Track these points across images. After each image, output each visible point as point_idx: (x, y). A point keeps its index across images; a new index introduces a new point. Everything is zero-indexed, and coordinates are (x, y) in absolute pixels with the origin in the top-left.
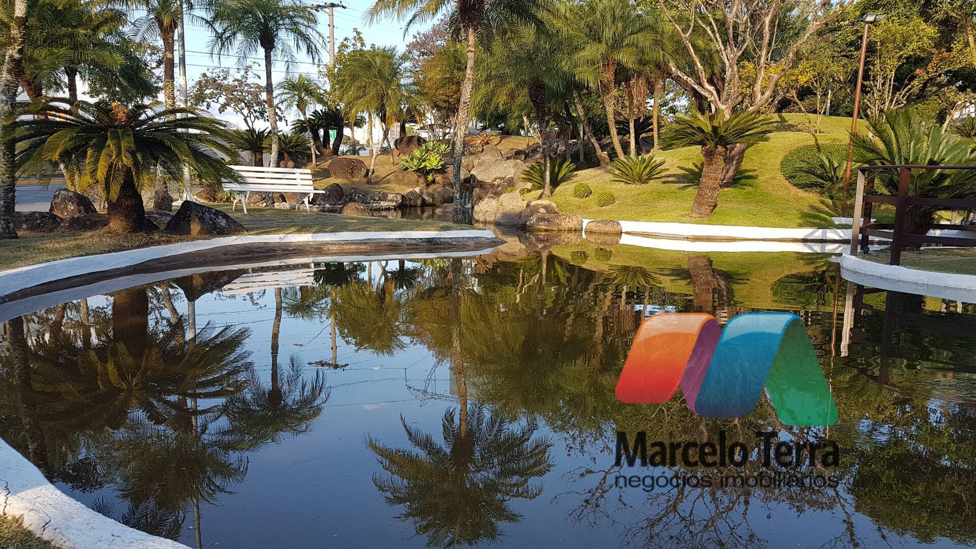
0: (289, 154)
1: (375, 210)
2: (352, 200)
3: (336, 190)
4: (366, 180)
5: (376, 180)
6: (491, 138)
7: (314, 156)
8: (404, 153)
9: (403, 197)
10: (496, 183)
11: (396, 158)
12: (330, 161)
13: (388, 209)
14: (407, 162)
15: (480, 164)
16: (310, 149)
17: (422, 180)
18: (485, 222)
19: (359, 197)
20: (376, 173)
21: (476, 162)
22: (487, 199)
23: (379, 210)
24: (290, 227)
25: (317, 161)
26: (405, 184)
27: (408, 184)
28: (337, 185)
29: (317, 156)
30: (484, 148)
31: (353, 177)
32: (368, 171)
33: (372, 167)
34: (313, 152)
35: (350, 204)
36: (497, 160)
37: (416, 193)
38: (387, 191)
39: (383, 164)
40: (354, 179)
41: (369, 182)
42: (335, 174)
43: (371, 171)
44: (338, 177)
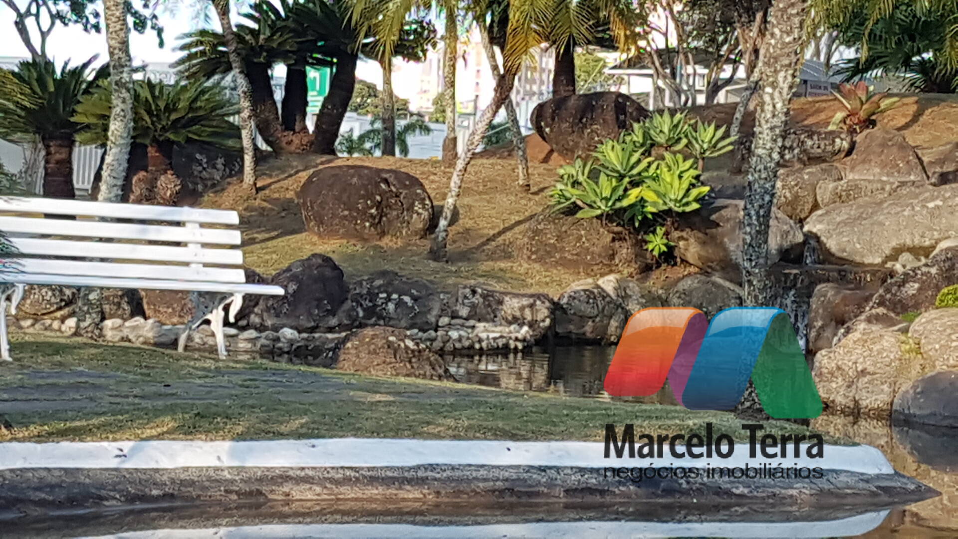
0: (165, 147)
1: (455, 353)
2: (375, 315)
3: (321, 279)
4: (427, 244)
5: (461, 246)
6: (884, 104)
7: (248, 159)
8: (568, 152)
9: (556, 308)
10: (898, 267)
11: (537, 169)
12: (304, 176)
13: (502, 351)
14: (576, 184)
15: (839, 198)
16: (235, 131)
17: (625, 250)
18: (855, 413)
19: (400, 304)
20: (464, 222)
21: (826, 189)
22: (862, 326)
23: (470, 352)
24: (158, 413)
25: (257, 175)
26: (564, 263)
27: (576, 265)
28: (327, 260)
29: (260, 157)
30: (858, 138)
31: (383, 234)
32: (435, 215)
33: (450, 201)
34: (246, 143)
35: (368, 332)
36: (903, 184)
37: (604, 295)
38: (498, 287)
39: (490, 188)
40: (387, 242)
41: (436, 254)
42: (320, 222)
43: (447, 213)
44: (332, 233)
